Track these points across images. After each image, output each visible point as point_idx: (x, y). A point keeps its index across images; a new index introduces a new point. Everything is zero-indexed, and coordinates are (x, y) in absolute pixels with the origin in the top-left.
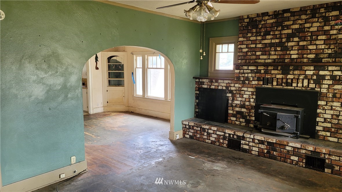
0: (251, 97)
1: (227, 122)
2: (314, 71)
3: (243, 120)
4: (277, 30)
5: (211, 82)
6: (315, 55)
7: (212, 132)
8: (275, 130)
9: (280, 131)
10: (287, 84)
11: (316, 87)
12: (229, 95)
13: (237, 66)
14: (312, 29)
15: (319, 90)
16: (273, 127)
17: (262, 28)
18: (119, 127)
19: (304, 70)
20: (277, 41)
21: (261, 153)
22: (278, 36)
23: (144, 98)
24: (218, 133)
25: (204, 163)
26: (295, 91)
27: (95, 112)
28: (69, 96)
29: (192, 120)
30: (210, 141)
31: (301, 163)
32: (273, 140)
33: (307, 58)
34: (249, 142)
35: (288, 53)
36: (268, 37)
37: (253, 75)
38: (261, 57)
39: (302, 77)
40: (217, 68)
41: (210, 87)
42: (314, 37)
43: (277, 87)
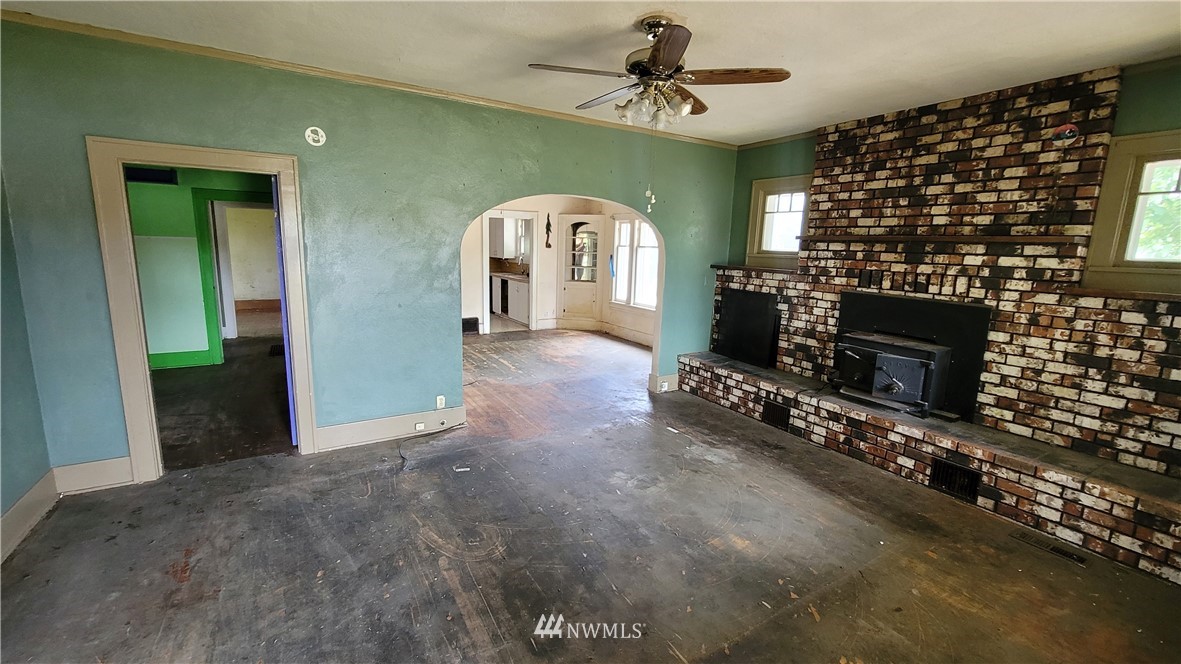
0: (830, 314)
1: (774, 366)
2: (985, 258)
3: (809, 365)
4: (901, 157)
5: (749, 276)
6: (992, 217)
7: (733, 383)
8: (869, 392)
9: (882, 395)
10: (917, 287)
11: (986, 297)
12: (783, 307)
13: (807, 243)
14: (989, 153)
15: (994, 303)
16: (866, 386)
17: (866, 153)
19: (960, 254)
20: (901, 183)
21: (831, 441)
22: (903, 171)
23: (627, 307)
24: (745, 387)
25: (691, 443)
26: (933, 303)
28: (436, 284)
29: (700, 356)
30: (728, 404)
31: (921, 476)
32: (861, 414)
33: (971, 224)
34: (807, 413)
35: (925, 211)
36: (879, 174)
37: (839, 263)
38: (861, 222)
39: (952, 271)
40: (765, 248)
41: (744, 288)
42: (993, 172)
43: (891, 292)
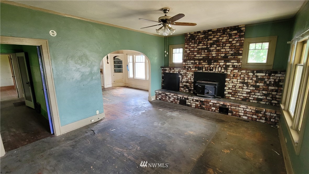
0: (192, 77)
1: (179, 91)
2: (224, 63)
3: (188, 90)
4: (205, 41)
5: (171, 69)
6: (224, 54)
7: (171, 96)
8: (204, 94)
9: (206, 94)
10: (211, 70)
11: (225, 71)
12: (180, 76)
13: (185, 61)
14: (223, 41)
15: (226, 73)
16: (203, 93)
17: (197, 40)
18: (121, 95)
19: (219, 62)
20: (205, 47)
21: (197, 106)
22: (206, 44)
23: (134, 79)
24: (174, 97)
25: (167, 112)
26: (214, 73)
27: (107, 87)
28: (94, 78)
29: (160, 90)
30: (170, 101)
31: (217, 111)
32: (203, 99)
33: (220, 56)
34: (191, 101)
35: (211, 53)
36: (201, 45)
37: (193, 65)
38: (197, 56)
39: (218, 66)
40: (173, 62)
41: (170, 72)
42: (224, 45)
43: (205, 71)
